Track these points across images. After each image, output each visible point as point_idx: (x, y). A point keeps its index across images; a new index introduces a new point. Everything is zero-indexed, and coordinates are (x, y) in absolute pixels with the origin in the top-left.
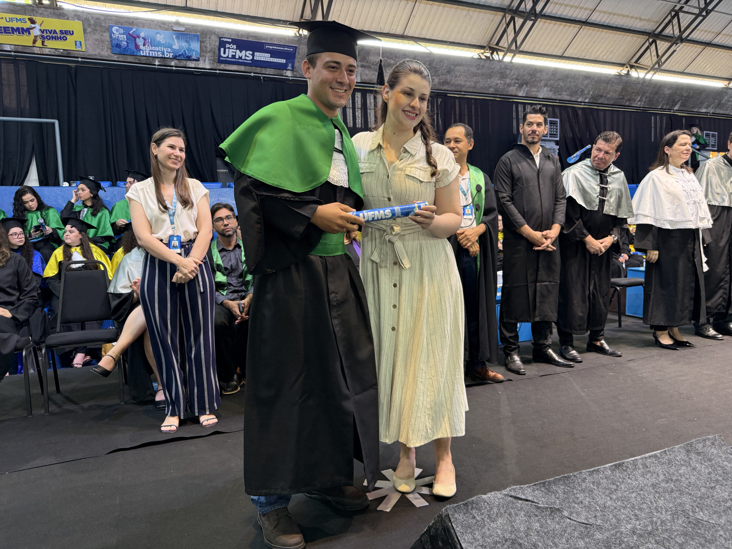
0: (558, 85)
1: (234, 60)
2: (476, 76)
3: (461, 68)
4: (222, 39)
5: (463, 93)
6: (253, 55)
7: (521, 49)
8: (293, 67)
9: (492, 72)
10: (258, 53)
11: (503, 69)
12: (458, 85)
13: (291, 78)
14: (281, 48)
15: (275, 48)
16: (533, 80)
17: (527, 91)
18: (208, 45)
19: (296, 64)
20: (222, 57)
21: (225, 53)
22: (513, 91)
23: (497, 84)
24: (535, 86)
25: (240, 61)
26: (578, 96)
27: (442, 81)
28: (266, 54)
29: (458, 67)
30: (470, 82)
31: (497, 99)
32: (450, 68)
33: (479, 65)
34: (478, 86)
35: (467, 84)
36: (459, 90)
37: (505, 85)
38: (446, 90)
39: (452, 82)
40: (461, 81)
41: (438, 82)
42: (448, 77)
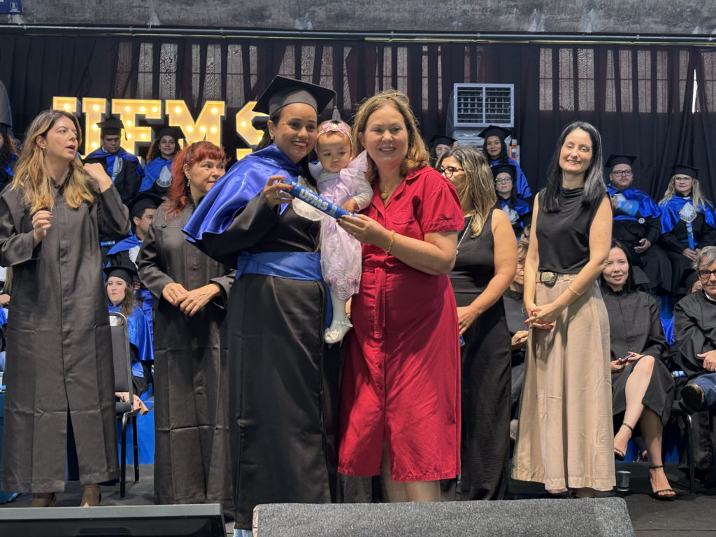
5: (392, 34)
8: (19, 7)
12: (374, 20)
13: (25, 27)
17: (546, 20)
22: (510, 23)
23: (465, 12)
24: (563, 10)
26: (688, 24)
27: (333, 13)
30: (398, 11)
31: (491, 41)
34: (421, 19)
35: (394, 17)
36: (379, 29)
37: (486, 11)
38: (350, 30)
39: (357, 14)
40: (378, 11)
41: (326, 15)
42: (345, 4)
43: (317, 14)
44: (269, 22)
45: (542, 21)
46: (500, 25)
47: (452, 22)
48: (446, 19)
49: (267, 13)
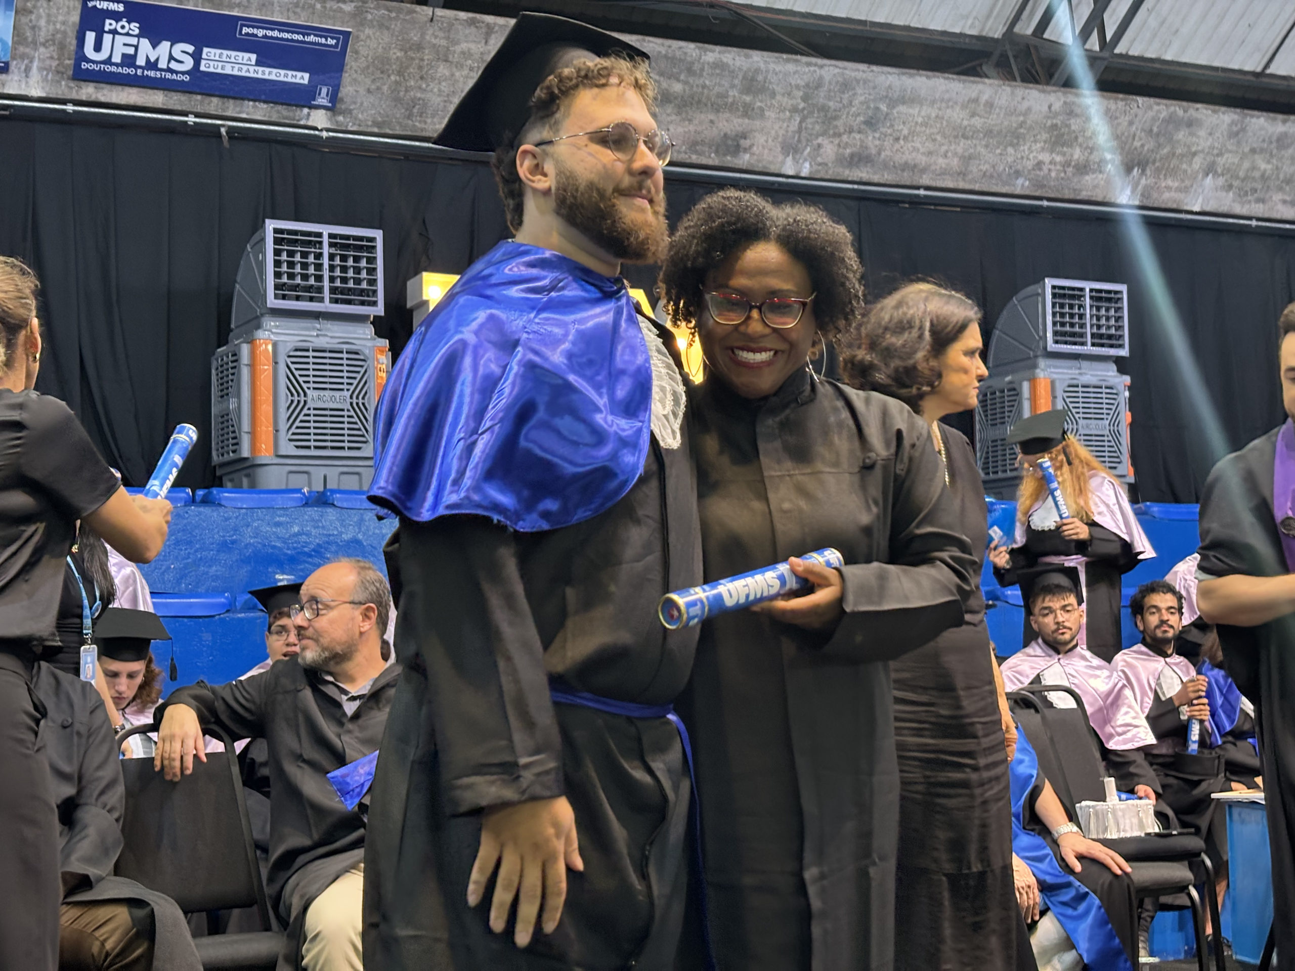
0: (1254, 168)
1: (131, 71)
2: (965, 137)
3: (914, 111)
4: (90, 4)
5: (921, 192)
6: (197, 57)
7: (1117, 51)
8: (334, 97)
9: (1021, 125)
10: (213, 51)
11: (1056, 114)
12: (905, 167)
13: (325, 134)
14: (296, 37)
15: (276, 34)
16: (1165, 151)
17: (1146, 187)
18: (43, 23)
19: (347, 90)
20: (89, 61)
21: (98, 48)
22: (1096, 187)
23: (1039, 165)
24: (1172, 172)
25: (152, 74)
27: (848, 151)
28: (241, 54)
29: (902, 108)
30: (945, 156)
32: (877, 109)
33: (976, 101)
34: (975, 170)
35: (935, 163)
36: (908, 183)
37: (1069, 165)
38: (864, 180)
39: (883, 155)
40: (914, 154)
41: (837, 154)
42: (870, 138)
43: (822, 150)
44: (744, 160)
45: (1140, 187)
46: (1081, 190)
47: (1017, 178)
48: (1009, 174)
49: (744, 143)
